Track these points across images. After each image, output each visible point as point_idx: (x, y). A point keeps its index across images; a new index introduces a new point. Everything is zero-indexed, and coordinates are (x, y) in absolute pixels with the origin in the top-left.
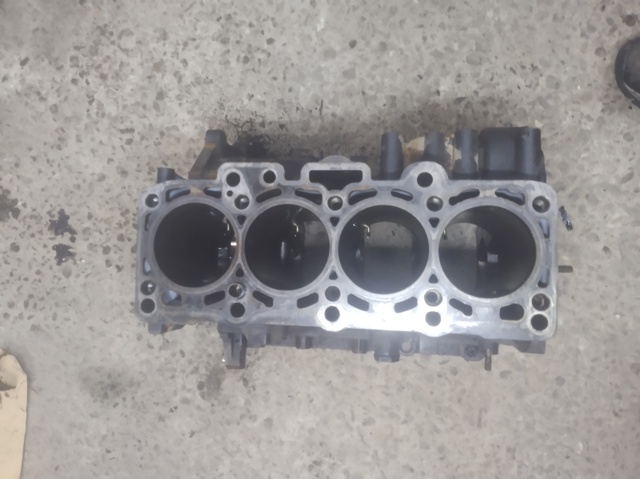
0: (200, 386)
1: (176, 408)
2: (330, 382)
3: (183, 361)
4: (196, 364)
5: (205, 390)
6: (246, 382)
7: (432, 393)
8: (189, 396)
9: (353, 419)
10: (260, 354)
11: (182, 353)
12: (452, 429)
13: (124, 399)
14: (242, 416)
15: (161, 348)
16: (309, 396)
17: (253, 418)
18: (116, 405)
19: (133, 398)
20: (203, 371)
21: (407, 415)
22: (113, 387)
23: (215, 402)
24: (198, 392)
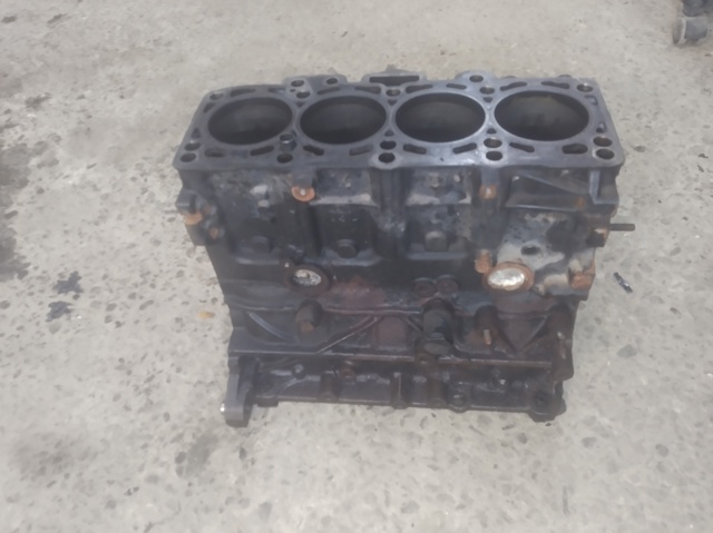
0: (179, 459)
1: (136, 489)
2: (358, 453)
3: (165, 426)
4: (180, 431)
5: (185, 463)
6: (243, 453)
7: (496, 466)
8: (160, 471)
9: (387, 503)
10: (268, 419)
11: (167, 416)
12: (528, 516)
13: (67, 476)
14: (228, 501)
15: (141, 410)
16: (327, 471)
17: (244, 502)
18: (51, 484)
19: (81, 474)
20: (188, 439)
21: (464, 496)
22: (57, 459)
23: (195, 481)
24: (174, 466)
